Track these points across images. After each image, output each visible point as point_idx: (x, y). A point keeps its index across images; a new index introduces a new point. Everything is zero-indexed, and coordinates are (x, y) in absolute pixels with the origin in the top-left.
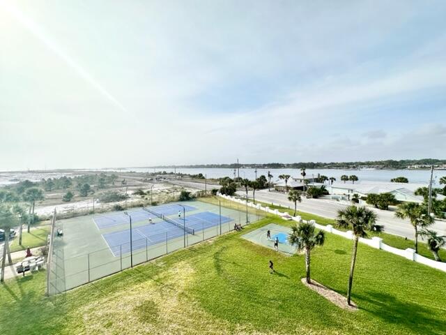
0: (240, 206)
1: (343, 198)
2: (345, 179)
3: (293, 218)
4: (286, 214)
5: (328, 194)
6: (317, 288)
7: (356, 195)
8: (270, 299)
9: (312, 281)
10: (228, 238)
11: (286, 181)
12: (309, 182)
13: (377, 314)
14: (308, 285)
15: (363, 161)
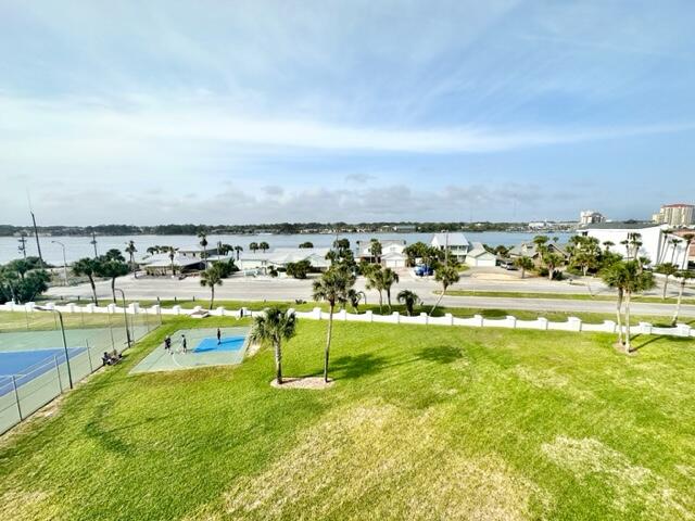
0: (85, 319)
1: (259, 273)
2: (254, 247)
3: (212, 312)
4: (197, 309)
5: (237, 270)
6: (291, 384)
7: (271, 267)
8: (248, 430)
9: (283, 379)
10: (99, 386)
11: (172, 256)
12: (209, 256)
13: (347, 376)
14: (280, 386)
15: (258, 224)
